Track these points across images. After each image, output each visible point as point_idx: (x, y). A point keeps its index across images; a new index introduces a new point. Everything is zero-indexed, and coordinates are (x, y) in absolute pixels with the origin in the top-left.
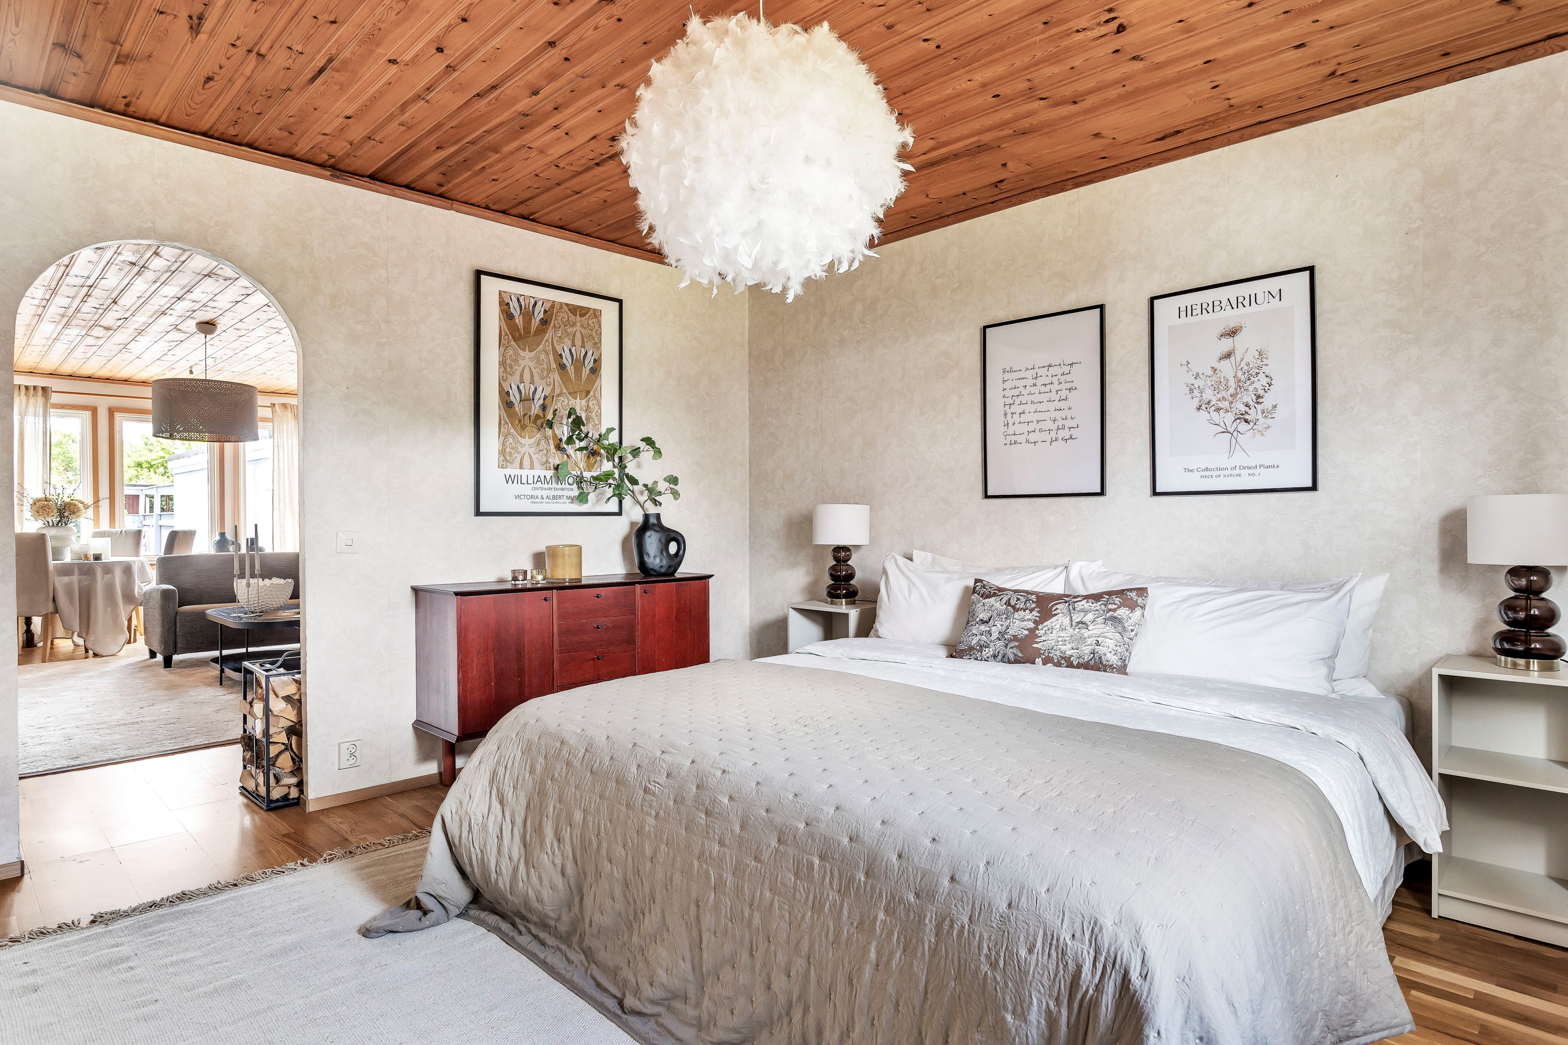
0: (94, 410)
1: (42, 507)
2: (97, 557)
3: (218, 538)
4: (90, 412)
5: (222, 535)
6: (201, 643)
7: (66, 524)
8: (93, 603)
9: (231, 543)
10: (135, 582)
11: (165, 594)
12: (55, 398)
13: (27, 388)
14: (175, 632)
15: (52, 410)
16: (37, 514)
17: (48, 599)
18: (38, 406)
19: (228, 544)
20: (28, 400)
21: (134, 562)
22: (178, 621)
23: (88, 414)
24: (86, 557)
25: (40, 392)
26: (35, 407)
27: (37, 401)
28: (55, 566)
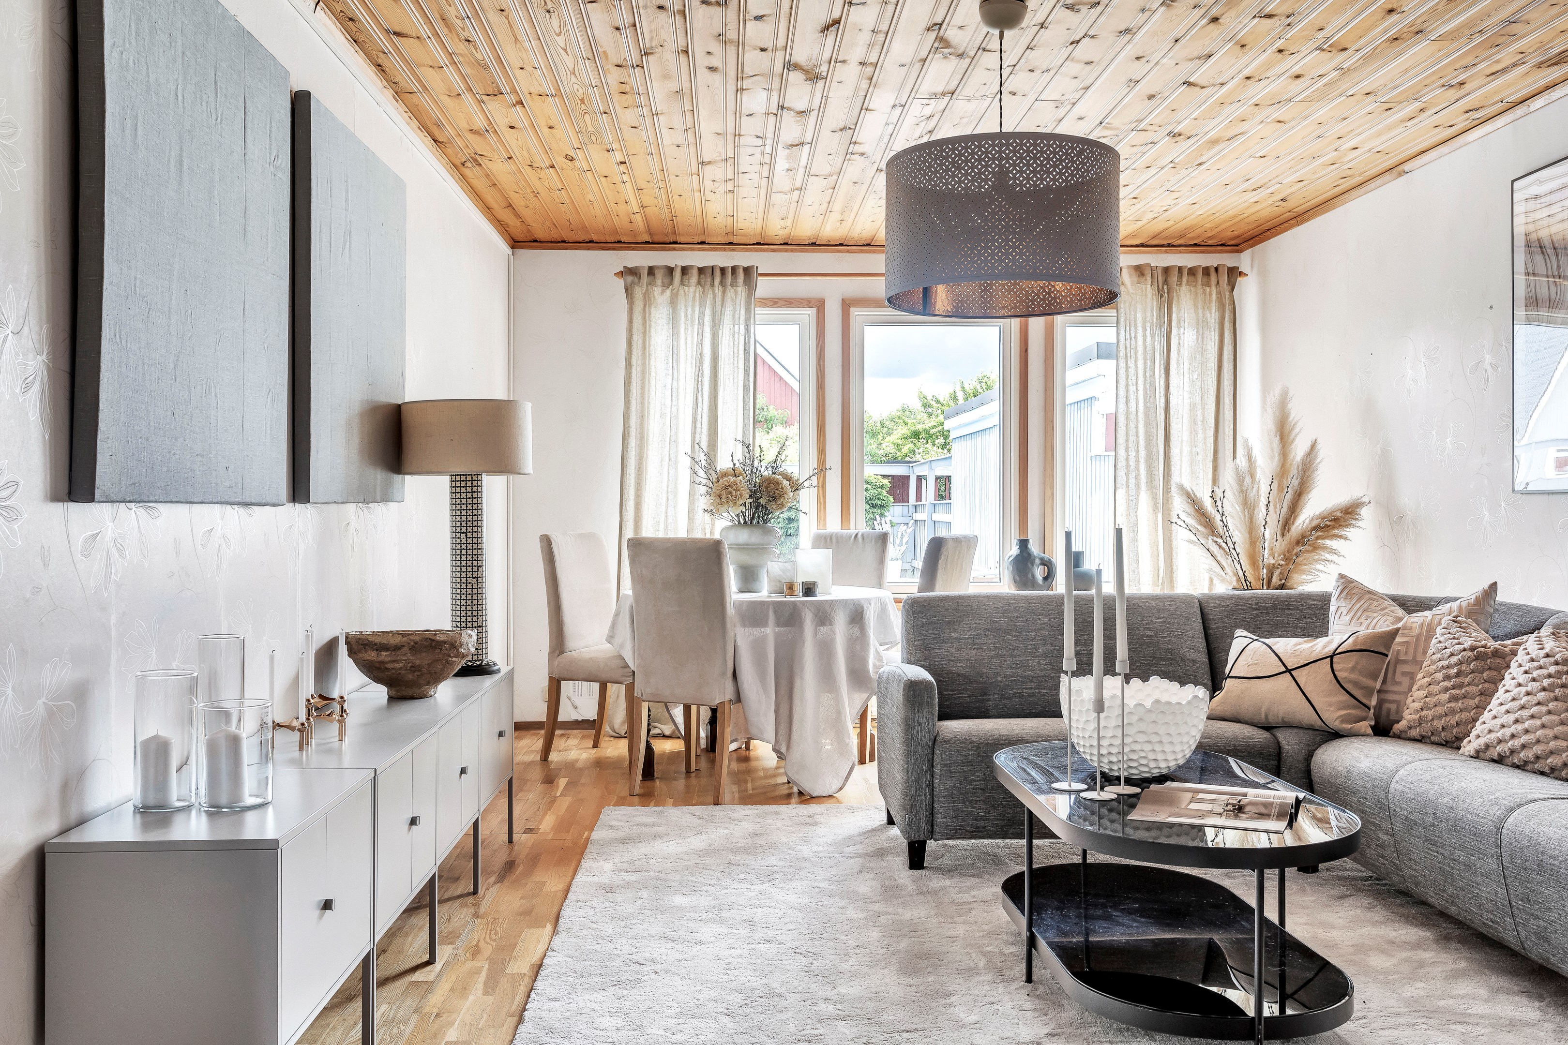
0: (820, 306)
1: (726, 488)
2: (809, 590)
3: (1015, 550)
4: (814, 310)
5: (1024, 544)
6: (984, 819)
7: (765, 522)
8: (797, 683)
9: (1038, 561)
10: (868, 644)
11: (913, 689)
12: (764, 287)
13: (723, 270)
14: (931, 786)
15: (759, 310)
16: (718, 501)
17: (724, 674)
18: (738, 302)
19: (1033, 564)
20: (724, 292)
21: (869, 601)
22: (937, 759)
23: (808, 314)
24: (791, 587)
25: (741, 274)
26: (734, 306)
27: (736, 293)
28: (739, 605)
